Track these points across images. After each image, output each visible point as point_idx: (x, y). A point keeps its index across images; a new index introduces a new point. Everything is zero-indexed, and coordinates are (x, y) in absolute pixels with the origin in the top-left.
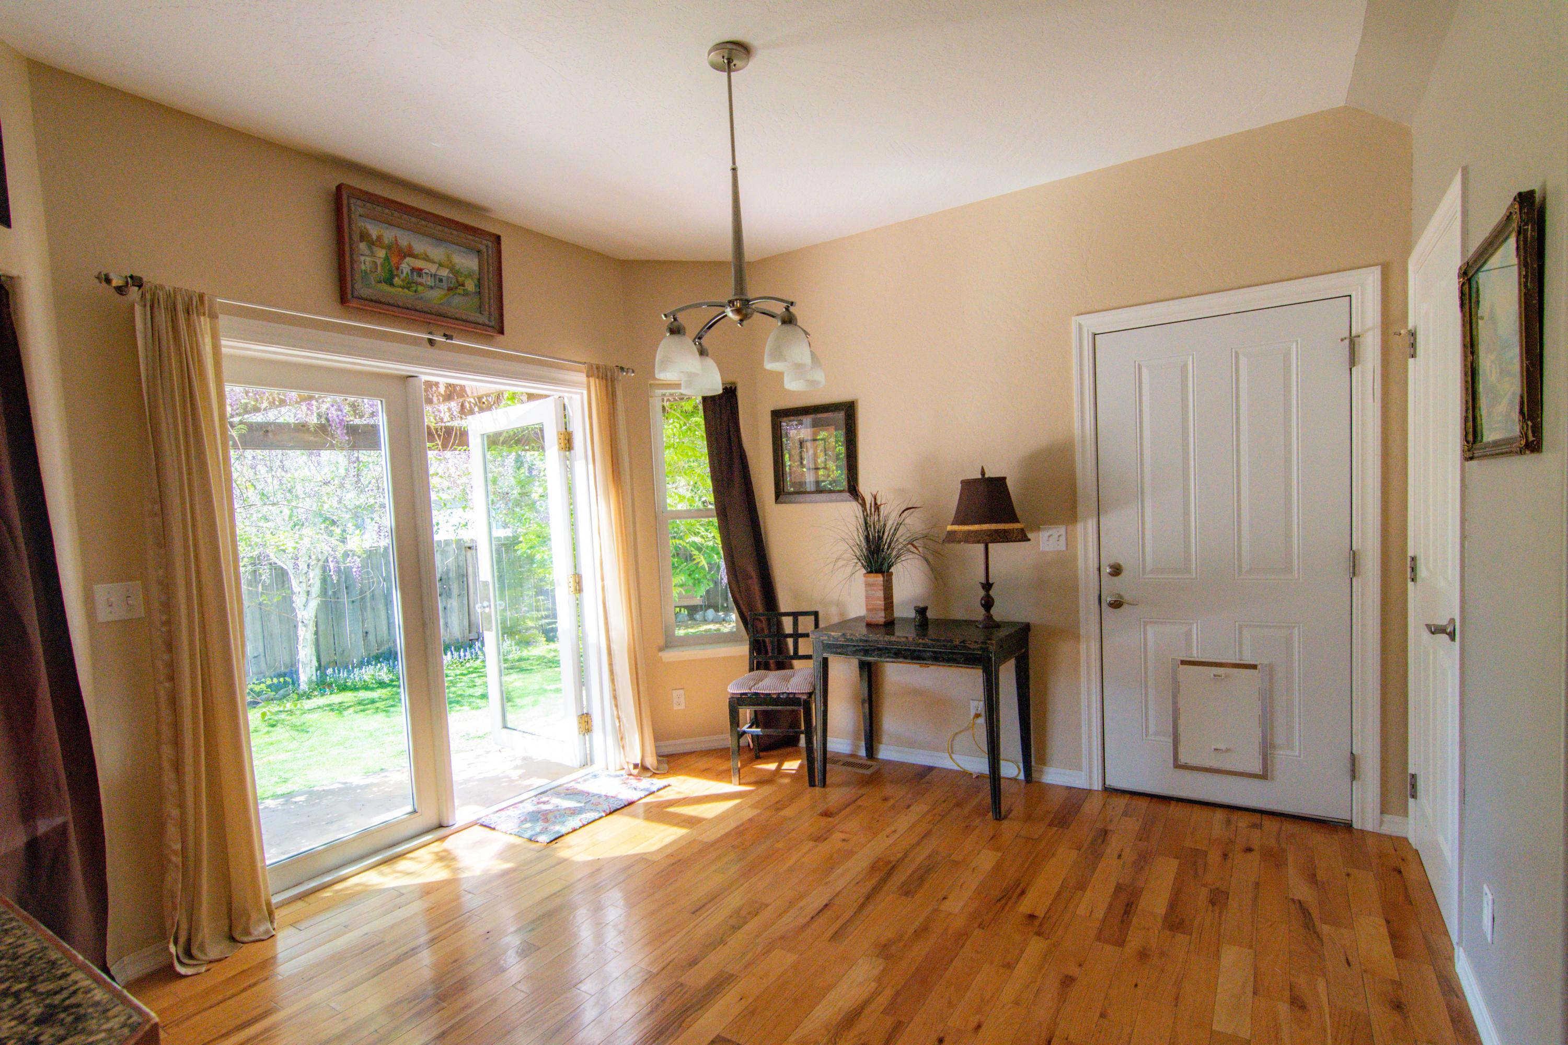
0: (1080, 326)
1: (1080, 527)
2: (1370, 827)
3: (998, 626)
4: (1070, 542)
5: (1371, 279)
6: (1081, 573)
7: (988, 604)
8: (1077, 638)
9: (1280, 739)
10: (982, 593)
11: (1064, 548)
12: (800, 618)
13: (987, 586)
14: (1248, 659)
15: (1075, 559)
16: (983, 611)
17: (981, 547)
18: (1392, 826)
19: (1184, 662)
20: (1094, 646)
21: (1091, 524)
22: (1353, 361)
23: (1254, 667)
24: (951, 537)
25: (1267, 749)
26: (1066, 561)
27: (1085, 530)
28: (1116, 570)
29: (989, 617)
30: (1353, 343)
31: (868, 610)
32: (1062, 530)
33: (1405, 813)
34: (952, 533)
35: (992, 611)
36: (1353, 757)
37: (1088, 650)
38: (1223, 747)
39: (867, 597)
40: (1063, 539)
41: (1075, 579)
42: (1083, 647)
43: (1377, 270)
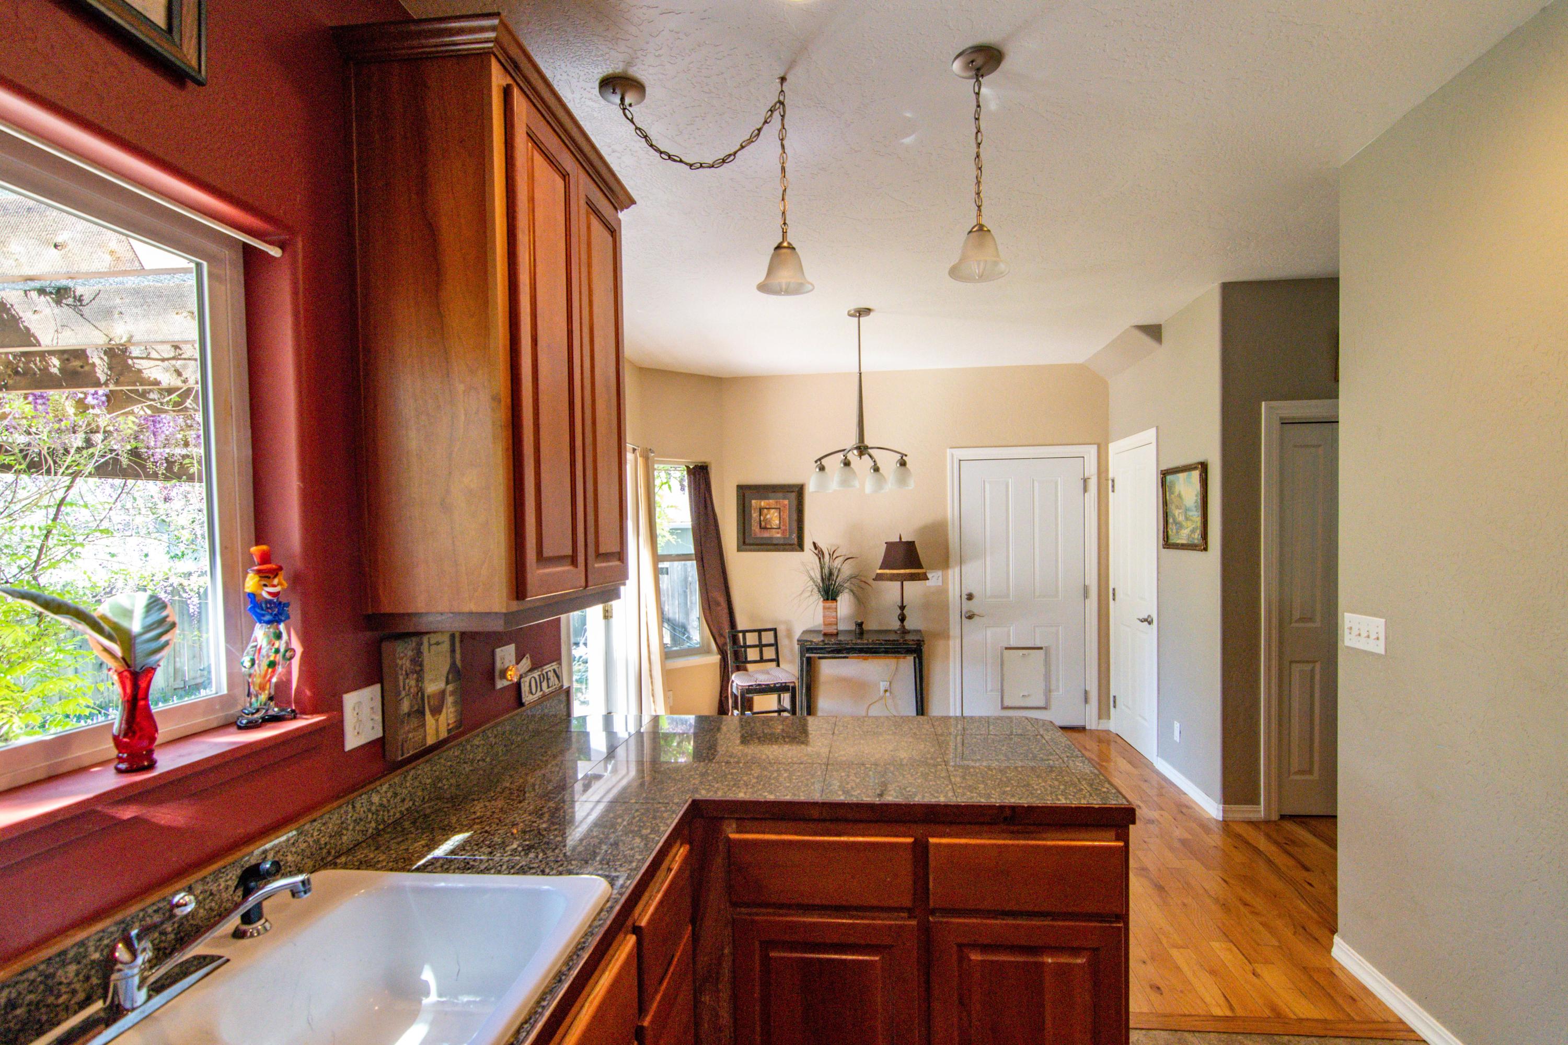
0: (952, 456)
1: (950, 572)
2: (1094, 727)
3: (908, 632)
4: (945, 581)
5: (1093, 449)
6: (951, 598)
7: (902, 619)
8: (947, 637)
9: (1053, 687)
10: (899, 611)
11: (940, 584)
12: (763, 633)
13: (902, 607)
14: (1039, 645)
15: (947, 591)
16: (899, 623)
17: (899, 583)
18: (1103, 725)
19: (1006, 648)
20: (958, 641)
21: (957, 570)
22: (1085, 490)
23: (1041, 648)
24: (879, 577)
25: (1048, 692)
26: (943, 591)
27: (953, 573)
28: (970, 597)
29: (903, 627)
30: (1085, 481)
31: (825, 625)
32: (940, 573)
33: (1109, 718)
34: (878, 575)
35: (905, 623)
36: (1086, 692)
37: (954, 644)
38: (1026, 694)
39: (824, 617)
40: (940, 578)
41: (948, 601)
42: (951, 643)
43: (1095, 447)
